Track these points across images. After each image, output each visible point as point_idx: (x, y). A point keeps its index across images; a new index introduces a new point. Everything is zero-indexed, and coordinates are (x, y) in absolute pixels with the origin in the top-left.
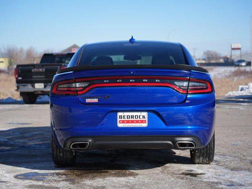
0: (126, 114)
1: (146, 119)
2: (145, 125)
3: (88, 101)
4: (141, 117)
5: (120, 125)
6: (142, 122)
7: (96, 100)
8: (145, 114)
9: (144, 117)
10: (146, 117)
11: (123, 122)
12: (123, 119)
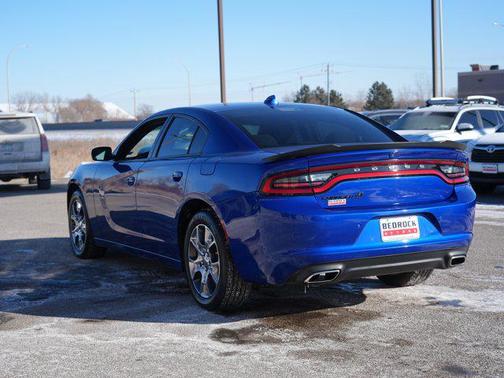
0: (392, 220)
1: (417, 226)
2: (416, 236)
3: (332, 203)
4: (411, 224)
5: (386, 239)
6: (413, 231)
7: (343, 202)
8: (415, 219)
9: (414, 224)
10: (417, 223)
11: (389, 234)
12: (388, 229)
